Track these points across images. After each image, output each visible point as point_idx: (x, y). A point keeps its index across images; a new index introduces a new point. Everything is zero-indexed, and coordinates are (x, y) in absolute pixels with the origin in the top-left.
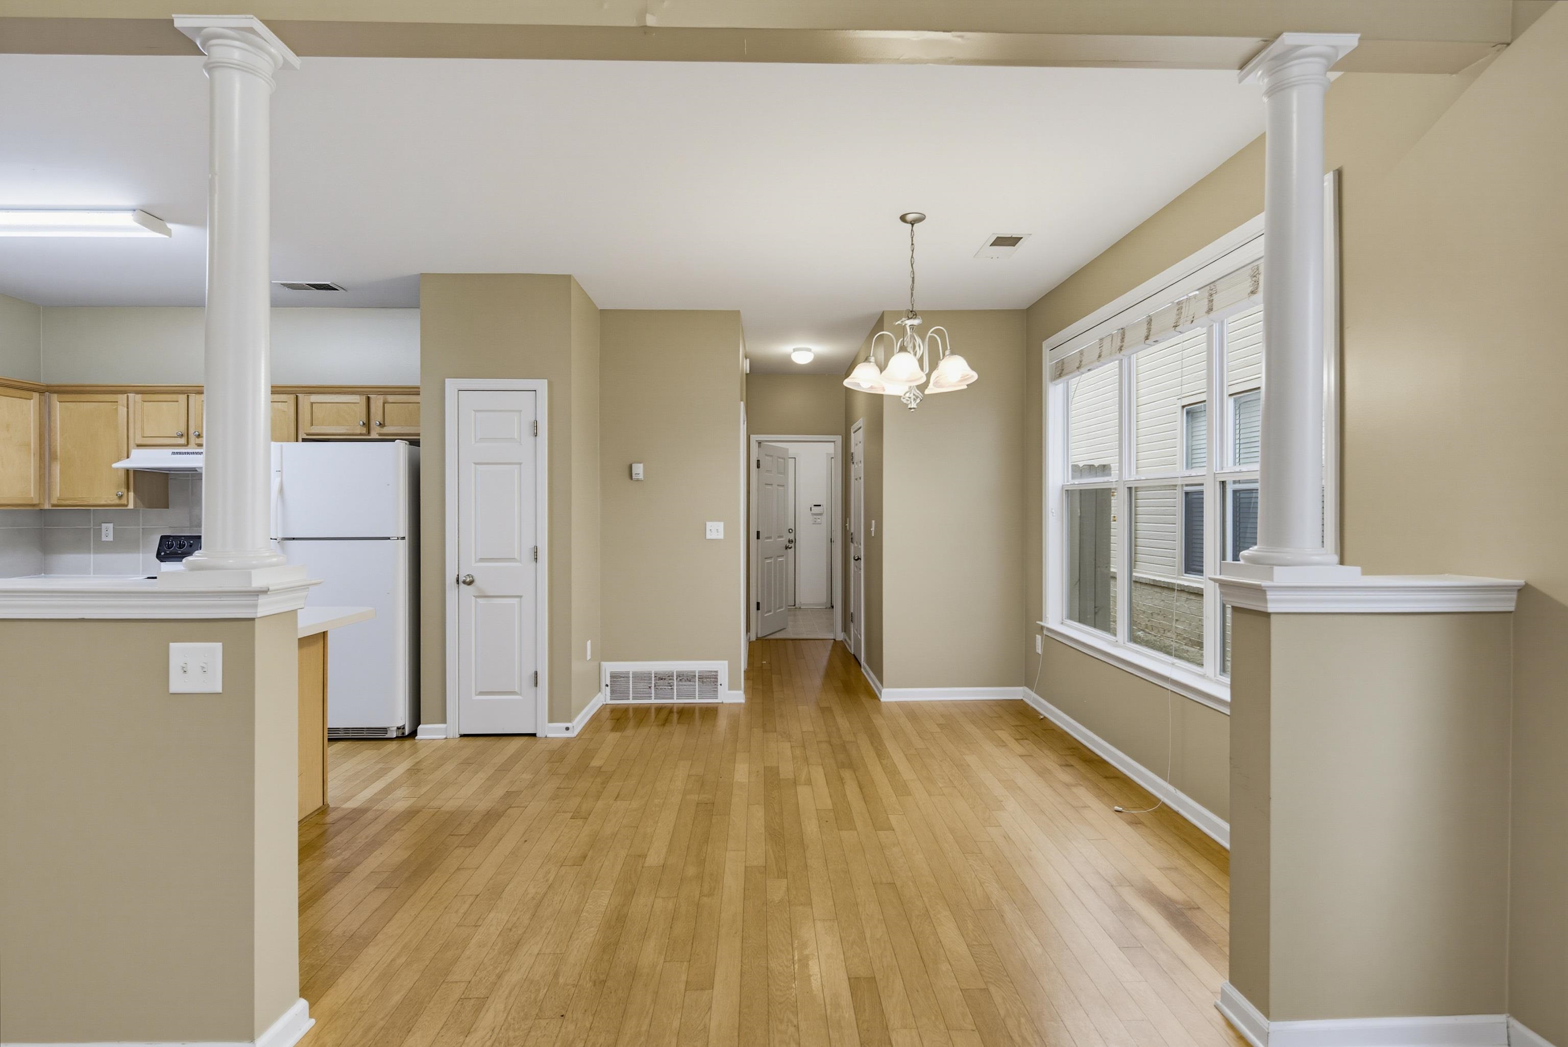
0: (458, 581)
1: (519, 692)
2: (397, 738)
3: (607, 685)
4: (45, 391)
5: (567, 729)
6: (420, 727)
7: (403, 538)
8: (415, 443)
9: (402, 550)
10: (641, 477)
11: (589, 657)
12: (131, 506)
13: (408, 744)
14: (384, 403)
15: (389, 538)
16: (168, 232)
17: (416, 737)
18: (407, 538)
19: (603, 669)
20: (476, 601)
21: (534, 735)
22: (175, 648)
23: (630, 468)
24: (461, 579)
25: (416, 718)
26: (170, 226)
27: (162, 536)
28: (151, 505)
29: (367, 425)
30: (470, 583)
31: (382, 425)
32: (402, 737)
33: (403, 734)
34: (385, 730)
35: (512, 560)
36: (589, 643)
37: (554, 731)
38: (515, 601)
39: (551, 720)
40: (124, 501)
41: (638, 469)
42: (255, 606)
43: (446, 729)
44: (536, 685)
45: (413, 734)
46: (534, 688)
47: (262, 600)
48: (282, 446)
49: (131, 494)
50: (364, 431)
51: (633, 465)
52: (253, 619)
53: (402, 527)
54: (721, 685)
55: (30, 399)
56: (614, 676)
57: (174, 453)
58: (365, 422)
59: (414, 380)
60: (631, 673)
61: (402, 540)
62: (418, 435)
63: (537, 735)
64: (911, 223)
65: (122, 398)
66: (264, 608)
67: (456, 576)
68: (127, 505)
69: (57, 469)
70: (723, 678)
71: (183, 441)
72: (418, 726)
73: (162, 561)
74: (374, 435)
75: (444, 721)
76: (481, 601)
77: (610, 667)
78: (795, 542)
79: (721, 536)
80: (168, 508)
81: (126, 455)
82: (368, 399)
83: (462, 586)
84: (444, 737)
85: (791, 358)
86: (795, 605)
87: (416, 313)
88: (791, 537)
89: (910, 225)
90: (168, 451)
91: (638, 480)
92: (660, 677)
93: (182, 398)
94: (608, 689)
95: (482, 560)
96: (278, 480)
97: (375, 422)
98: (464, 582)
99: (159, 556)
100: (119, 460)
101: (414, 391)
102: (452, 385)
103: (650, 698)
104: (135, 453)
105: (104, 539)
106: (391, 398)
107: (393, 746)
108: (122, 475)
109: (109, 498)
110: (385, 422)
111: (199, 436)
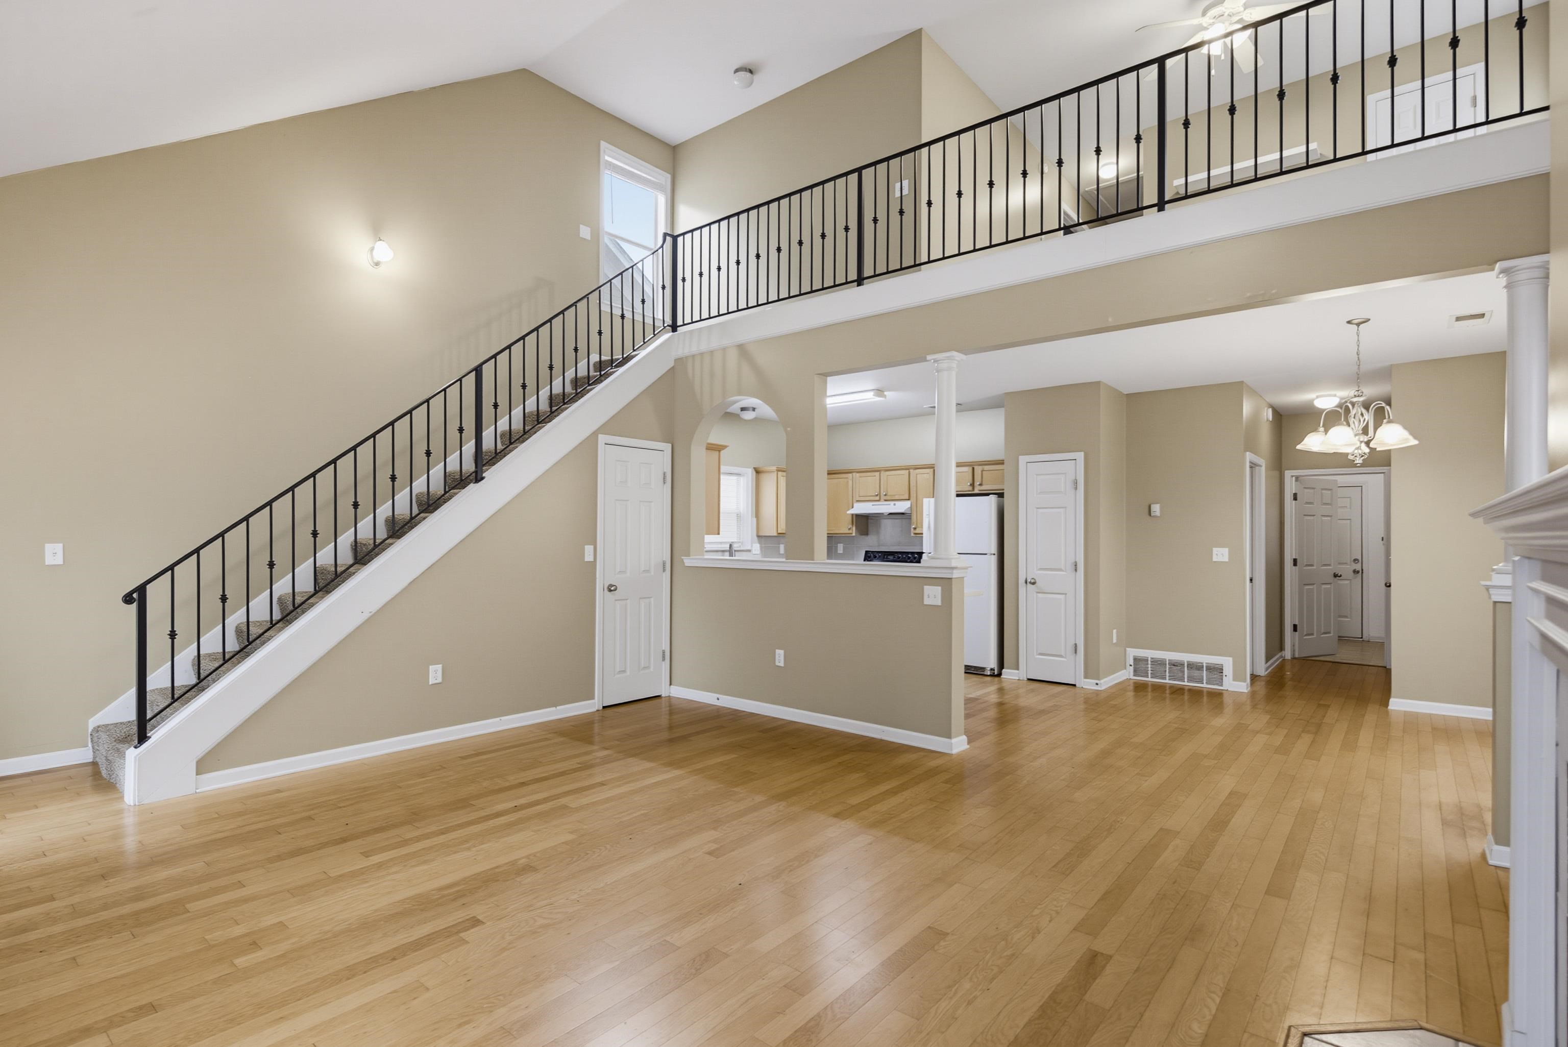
0: (1026, 582)
1: (1064, 656)
2: (990, 675)
3: (1131, 665)
5: (1097, 684)
6: (1004, 670)
7: (994, 554)
8: (1001, 495)
9: (993, 561)
10: (1158, 514)
11: (1115, 641)
12: (854, 534)
13: (996, 679)
14: (982, 471)
15: (986, 554)
16: (885, 396)
17: (1002, 677)
18: (996, 554)
19: (1128, 653)
20: (1037, 596)
21: (1075, 685)
22: (926, 587)
23: (1150, 507)
24: (1029, 580)
25: (1001, 665)
26: (885, 393)
27: (866, 551)
28: (863, 534)
29: (973, 485)
30: (1034, 583)
31: (981, 485)
32: (993, 675)
33: (994, 673)
34: (983, 669)
35: (1060, 570)
36: (1115, 631)
37: (1088, 684)
38: (1062, 597)
39: (1086, 677)
40: (850, 532)
41: (1156, 509)
42: (952, 573)
43: (1019, 673)
44: (1076, 653)
45: (999, 675)
46: (1075, 654)
47: (955, 571)
48: (929, 501)
49: (854, 528)
50: (971, 488)
51: (1152, 505)
52: (951, 579)
53: (993, 548)
54: (1226, 676)
56: (1137, 660)
57: (872, 505)
58: (971, 484)
59: (1000, 457)
60: (1149, 659)
61: (993, 556)
62: (1003, 490)
63: (1077, 685)
64: (1356, 324)
65: (850, 475)
66: (956, 574)
67: (1025, 579)
68: (852, 534)
70: (1228, 670)
71: (877, 498)
72: (1002, 670)
74: (976, 491)
75: (1017, 669)
76: (1040, 595)
77: (1132, 653)
78: (1362, 573)
79: (1226, 559)
80: (868, 535)
81: (852, 507)
82: (973, 468)
83: (1029, 585)
84: (1018, 678)
85: (1313, 404)
86: (1362, 638)
87: (1003, 409)
88: (1358, 567)
89: (1356, 327)
90: (869, 504)
91: (1156, 517)
92: (1174, 664)
93: (877, 474)
94: (1132, 668)
95: (1041, 569)
96: (927, 520)
97: (977, 483)
98: (1030, 583)
100: (849, 510)
101: (1001, 462)
102: (1023, 460)
103: (1165, 679)
104: (856, 505)
105: (839, 552)
106: (986, 468)
107: (989, 679)
108: (850, 517)
109: (844, 530)
110: (983, 484)
111: (885, 495)
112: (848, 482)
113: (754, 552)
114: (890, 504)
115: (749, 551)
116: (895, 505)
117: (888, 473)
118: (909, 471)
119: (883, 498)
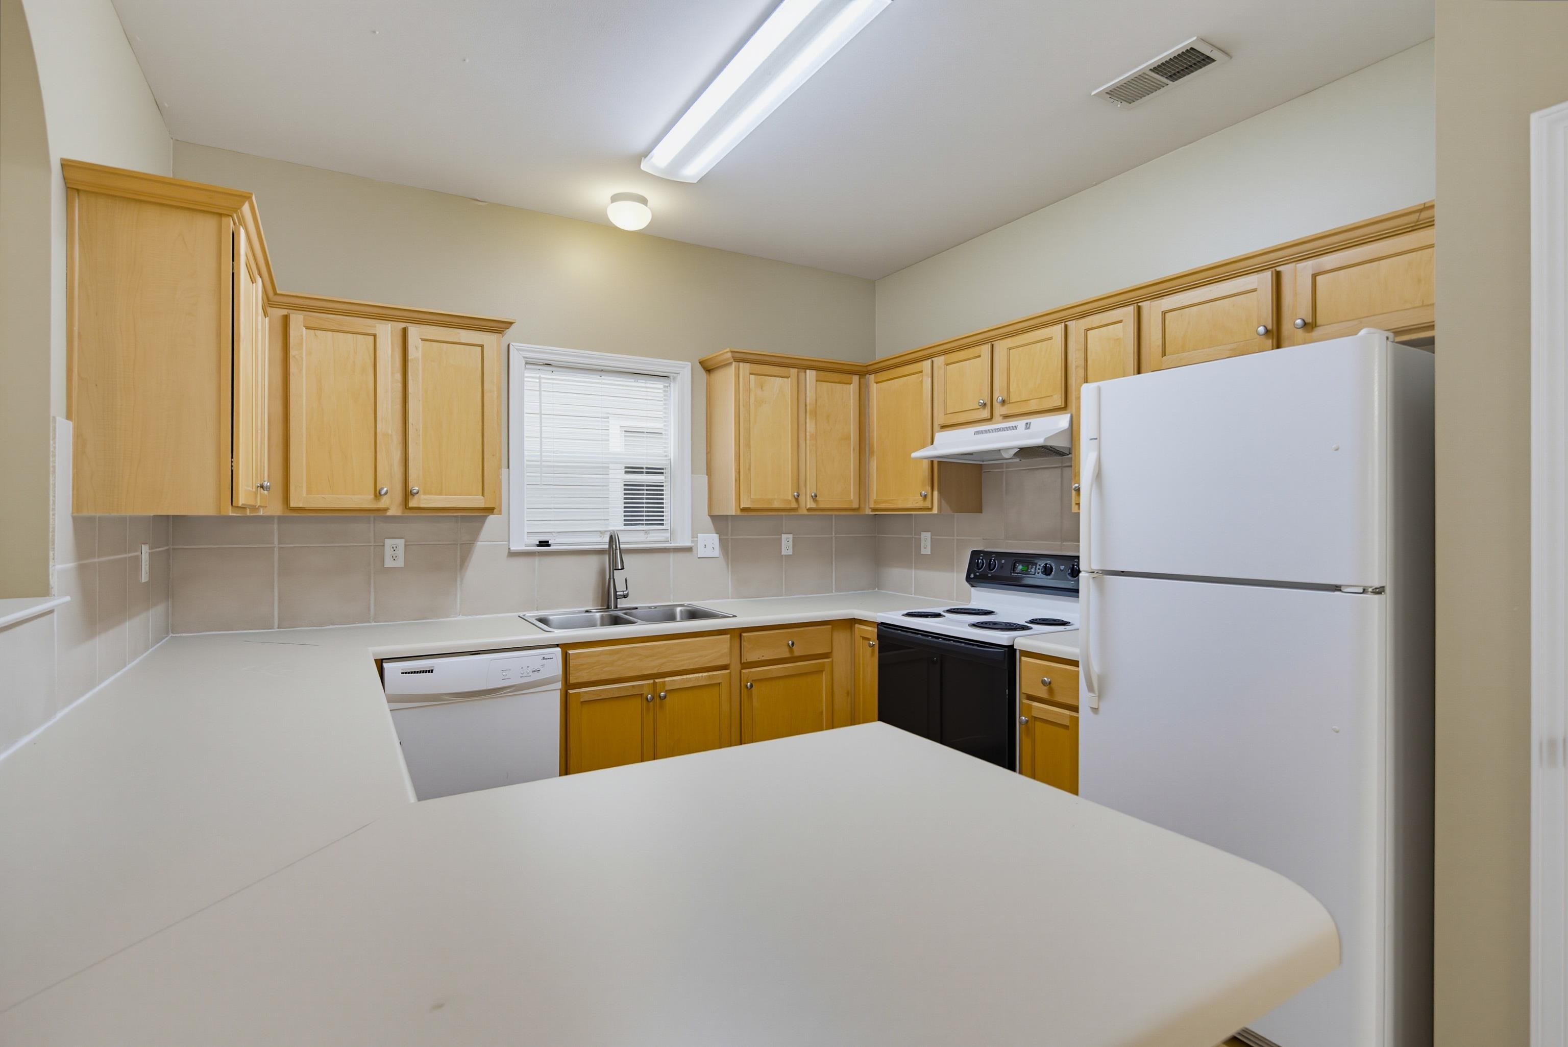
4: (862, 372)
7: (1379, 591)
9: (1377, 616)
12: (936, 510)
14: (1315, 275)
15: (1337, 588)
18: (1389, 592)
27: (972, 552)
28: (961, 508)
29: (1274, 332)
31: (1308, 325)
40: (927, 503)
49: (936, 493)
50: (1268, 346)
53: (1376, 560)
55: (850, 384)
57: (976, 433)
58: (1269, 327)
61: (1377, 596)
62: (1431, 327)
65: (927, 363)
68: (931, 509)
69: (874, 464)
71: (985, 414)
73: (973, 586)
80: (981, 512)
81: (930, 440)
82: (1277, 273)
90: (969, 431)
93: (985, 349)
97: (1292, 321)
99: (968, 579)
100: (923, 446)
104: (940, 436)
106: (1329, 262)
108: (926, 465)
109: (912, 500)
110: (1319, 322)
111: (1003, 402)
112: (921, 381)
113: (701, 552)
114: (1015, 428)
115: (689, 550)
116: (1028, 426)
117: (1009, 342)
118: (1066, 327)
119: (999, 410)
